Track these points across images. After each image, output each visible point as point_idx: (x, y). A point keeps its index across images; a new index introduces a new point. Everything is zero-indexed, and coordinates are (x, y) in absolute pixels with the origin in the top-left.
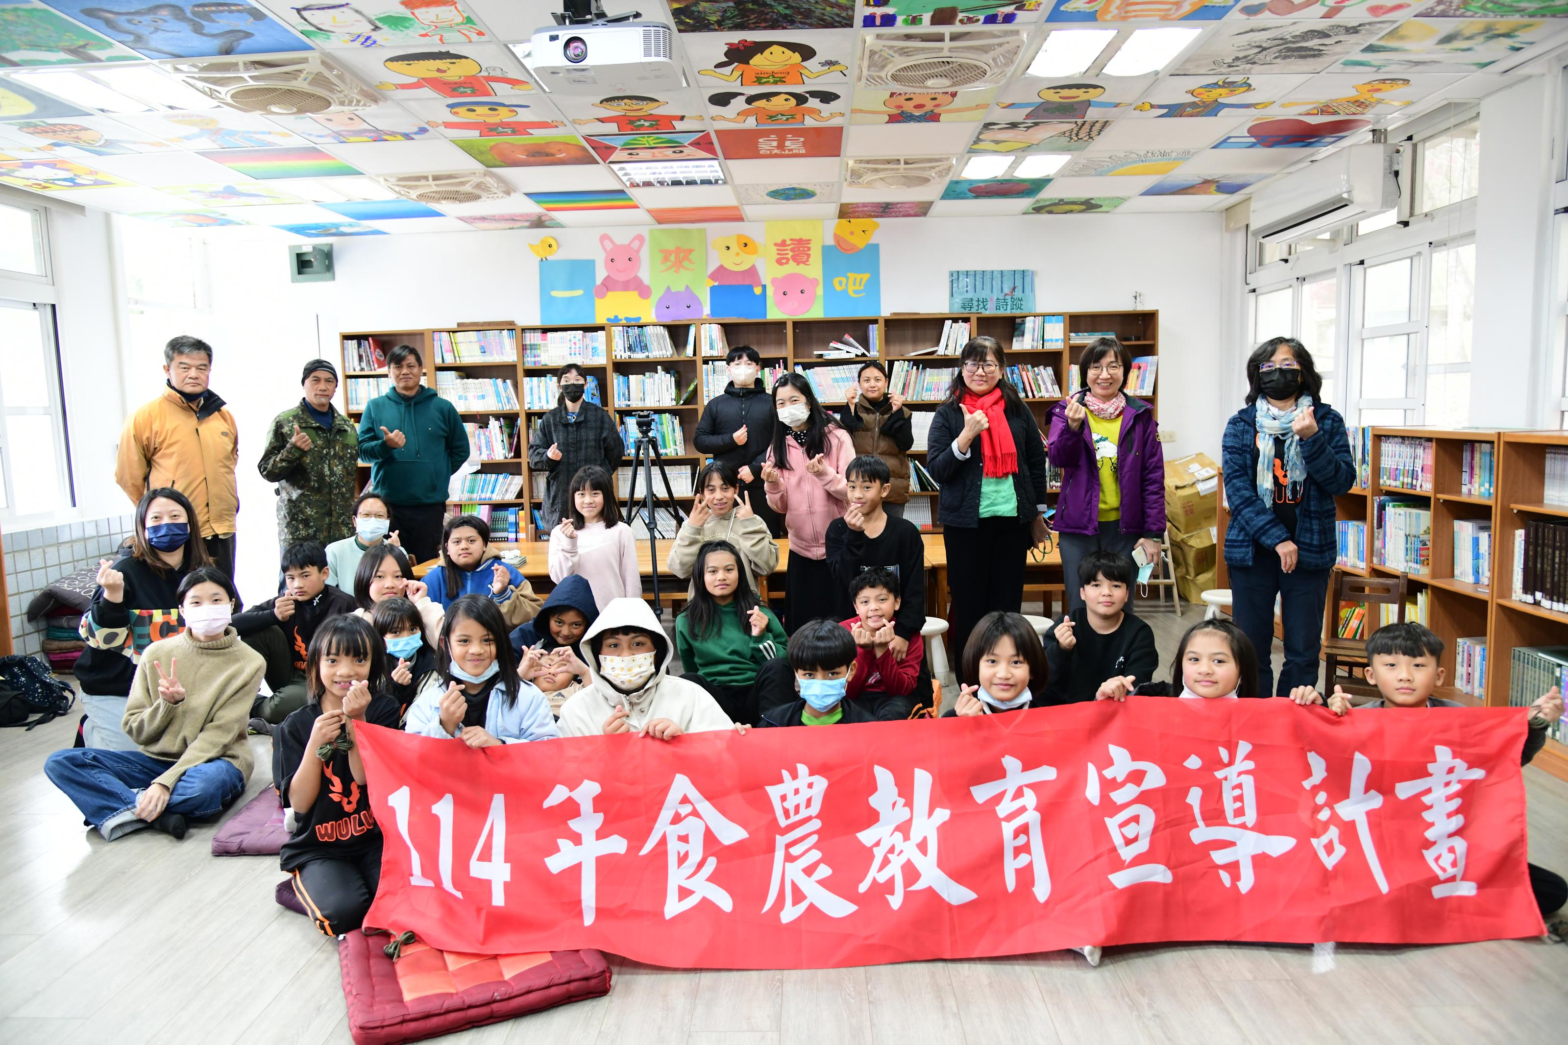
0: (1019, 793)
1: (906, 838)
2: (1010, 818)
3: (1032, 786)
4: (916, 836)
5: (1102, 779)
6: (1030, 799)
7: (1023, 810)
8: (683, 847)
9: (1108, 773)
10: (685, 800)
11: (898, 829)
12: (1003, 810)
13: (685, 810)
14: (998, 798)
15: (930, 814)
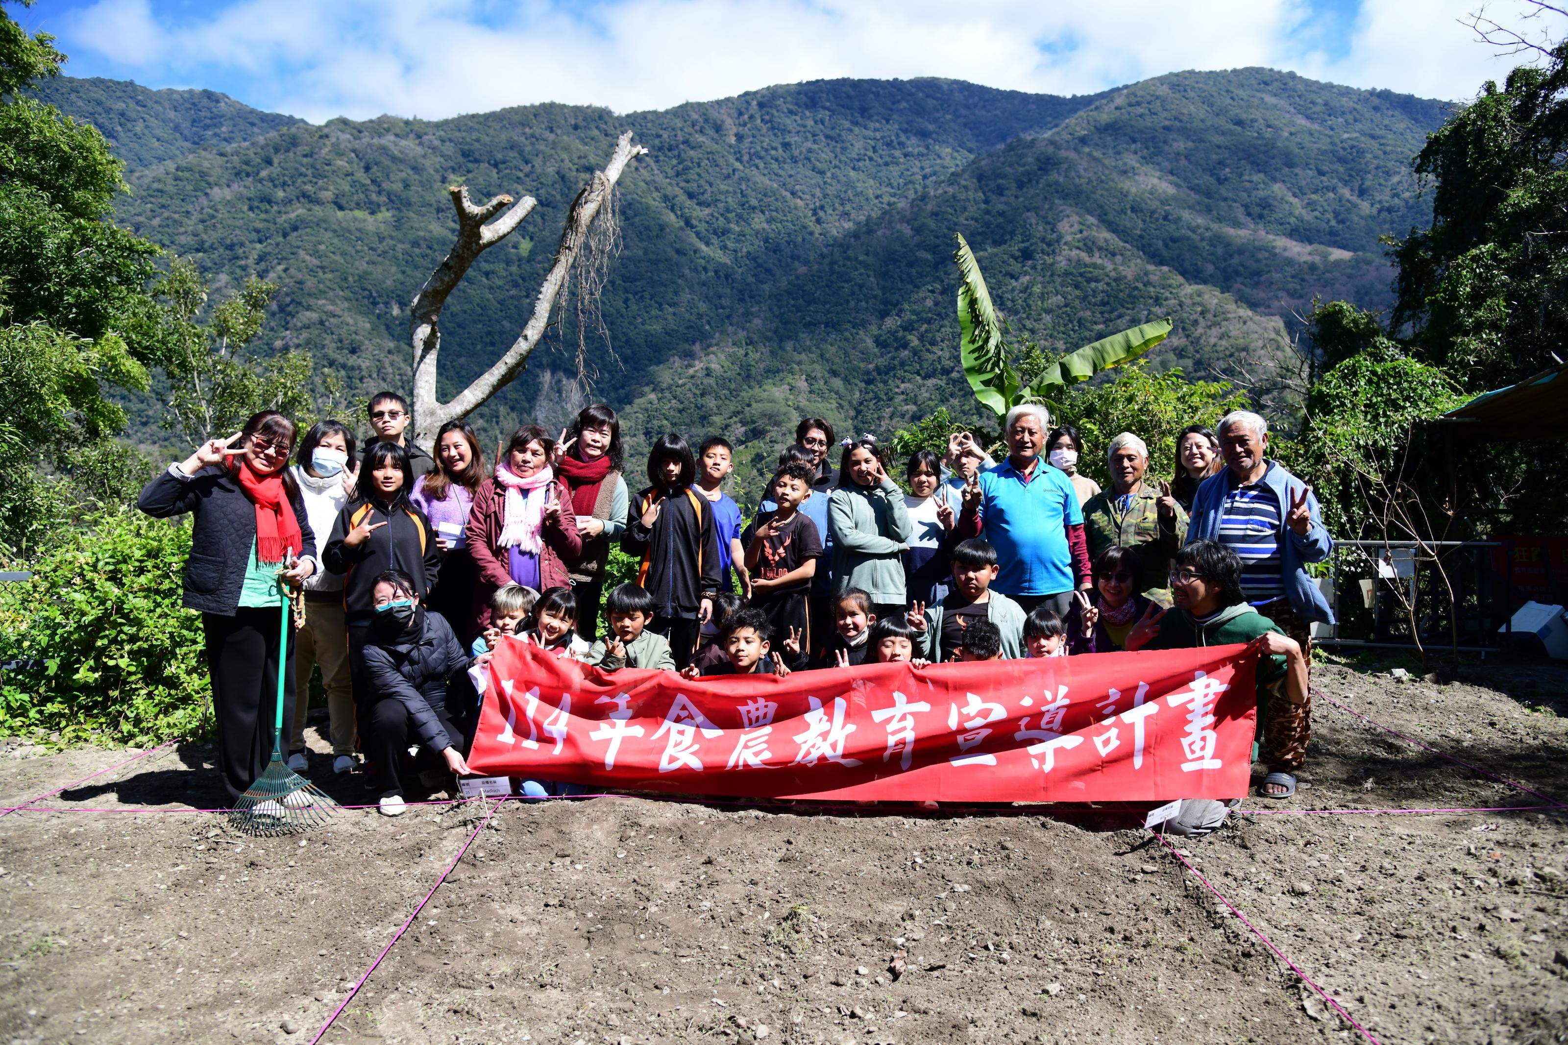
0: (903, 718)
1: (825, 740)
2: (894, 733)
3: (914, 714)
4: (831, 739)
5: (960, 713)
6: (910, 722)
7: (904, 729)
8: (679, 738)
9: (965, 711)
10: (684, 708)
11: (821, 735)
12: (890, 728)
13: (684, 714)
14: (889, 720)
15: (844, 726)
